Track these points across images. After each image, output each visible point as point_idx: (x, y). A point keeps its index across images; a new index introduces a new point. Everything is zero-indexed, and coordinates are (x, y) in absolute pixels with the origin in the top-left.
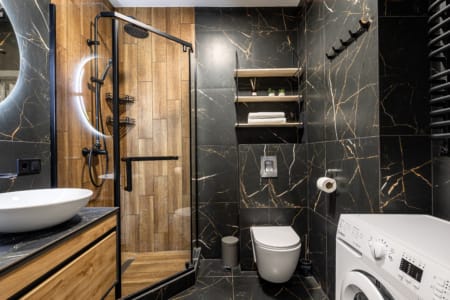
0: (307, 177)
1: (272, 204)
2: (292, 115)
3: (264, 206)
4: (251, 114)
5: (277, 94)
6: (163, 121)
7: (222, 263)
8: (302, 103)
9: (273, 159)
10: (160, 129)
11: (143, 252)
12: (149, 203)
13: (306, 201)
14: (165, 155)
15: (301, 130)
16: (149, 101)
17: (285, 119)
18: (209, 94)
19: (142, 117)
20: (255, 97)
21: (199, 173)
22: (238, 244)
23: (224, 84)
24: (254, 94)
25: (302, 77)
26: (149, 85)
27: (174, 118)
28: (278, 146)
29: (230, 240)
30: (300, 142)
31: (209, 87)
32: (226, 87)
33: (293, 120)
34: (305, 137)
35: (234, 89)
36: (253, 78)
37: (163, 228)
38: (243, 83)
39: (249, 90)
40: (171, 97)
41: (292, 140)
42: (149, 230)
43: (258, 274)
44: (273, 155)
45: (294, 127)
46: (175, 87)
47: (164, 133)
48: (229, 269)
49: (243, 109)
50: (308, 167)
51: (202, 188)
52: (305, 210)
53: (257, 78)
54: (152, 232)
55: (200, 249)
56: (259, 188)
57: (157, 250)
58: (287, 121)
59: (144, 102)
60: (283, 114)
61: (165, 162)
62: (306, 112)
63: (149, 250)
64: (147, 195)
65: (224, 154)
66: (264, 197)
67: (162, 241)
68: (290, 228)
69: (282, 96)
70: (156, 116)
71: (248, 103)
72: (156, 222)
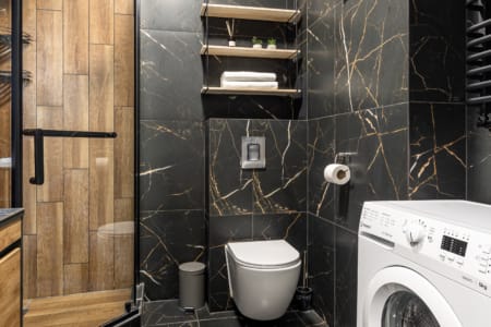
0: (307, 168)
2: (285, 78)
3: (245, 212)
4: (227, 74)
5: (265, 46)
6: (83, 79)
7: (179, 304)
8: (300, 61)
9: (261, 141)
10: (77, 91)
12: (55, 213)
13: (305, 202)
14: (85, 129)
15: (298, 102)
16: (58, 44)
17: (276, 84)
18: (161, 40)
19: (44, 69)
20: (231, 48)
21: (143, 165)
22: (205, 273)
23: (184, 24)
24: (232, 43)
25: (301, 23)
26: (57, 17)
27: (101, 75)
28: (263, 122)
29: (192, 268)
30: (296, 118)
31: (159, 29)
32: (188, 30)
33: (287, 86)
34: (304, 111)
35: (200, 34)
36: (230, 20)
37: (79, 255)
38: (214, 27)
39: (224, 38)
40: (95, 40)
41: (285, 115)
42: (54, 261)
44: (260, 135)
45: (288, 98)
46: (104, 23)
47: (84, 98)
48: (192, 311)
49: (213, 67)
50: (308, 154)
51: (147, 189)
52: (304, 215)
53: (236, 20)
54: (60, 262)
55: (142, 284)
57: (67, 292)
58: (280, 86)
59: (48, 43)
60: (273, 76)
61: (84, 142)
62: (306, 75)
63: (54, 293)
64: (52, 202)
66: (246, 198)
67: (78, 276)
68: (283, 242)
69: (272, 48)
70: (69, 68)
71: (222, 57)
72: (67, 246)
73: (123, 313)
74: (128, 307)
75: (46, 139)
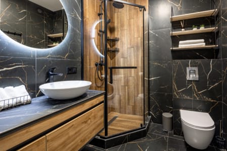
0: (222, 81)
1: (195, 98)
2: (210, 41)
3: (189, 98)
4: (180, 42)
5: (198, 28)
6: (132, 49)
7: (163, 127)
8: (218, 32)
9: (196, 69)
10: (131, 53)
11: (122, 113)
12: (125, 89)
13: (221, 97)
14: (133, 66)
15: (217, 51)
16: (126, 39)
17: (204, 44)
18: (156, 33)
19: (122, 47)
20: (183, 31)
21: (150, 76)
22: (172, 118)
23: (164, 26)
24: (183, 30)
25: (218, 16)
26: (125, 31)
27: (137, 47)
28: (199, 61)
29: (168, 115)
30: (216, 58)
31: (155, 29)
32: (166, 28)
33: (211, 44)
34: (220, 55)
35: (170, 29)
36: (182, 21)
37: (132, 103)
38: (176, 24)
39: (180, 28)
40: (136, 36)
41: (209, 58)
42: (125, 103)
43: (184, 139)
44: (196, 66)
45: (212, 49)
46: (138, 31)
47: (133, 54)
48: (167, 132)
49: (176, 40)
50: (222, 75)
51: (152, 84)
52: (220, 104)
53: (185, 20)
54: (127, 104)
55: (150, 117)
56: (185, 86)
57: (129, 113)
58: (206, 45)
59: (123, 40)
60: (203, 40)
61: (133, 70)
62: (221, 38)
63: (125, 113)
64: (125, 86)
65: (164, 66)
66: (189, 92)
67: (131, 109)
69: (202, 29)
70: (129, 46)
71: (179, 36)
72: (129, 100)
73: (140, 127)
74: (141, 125)
75: (113, 70)
